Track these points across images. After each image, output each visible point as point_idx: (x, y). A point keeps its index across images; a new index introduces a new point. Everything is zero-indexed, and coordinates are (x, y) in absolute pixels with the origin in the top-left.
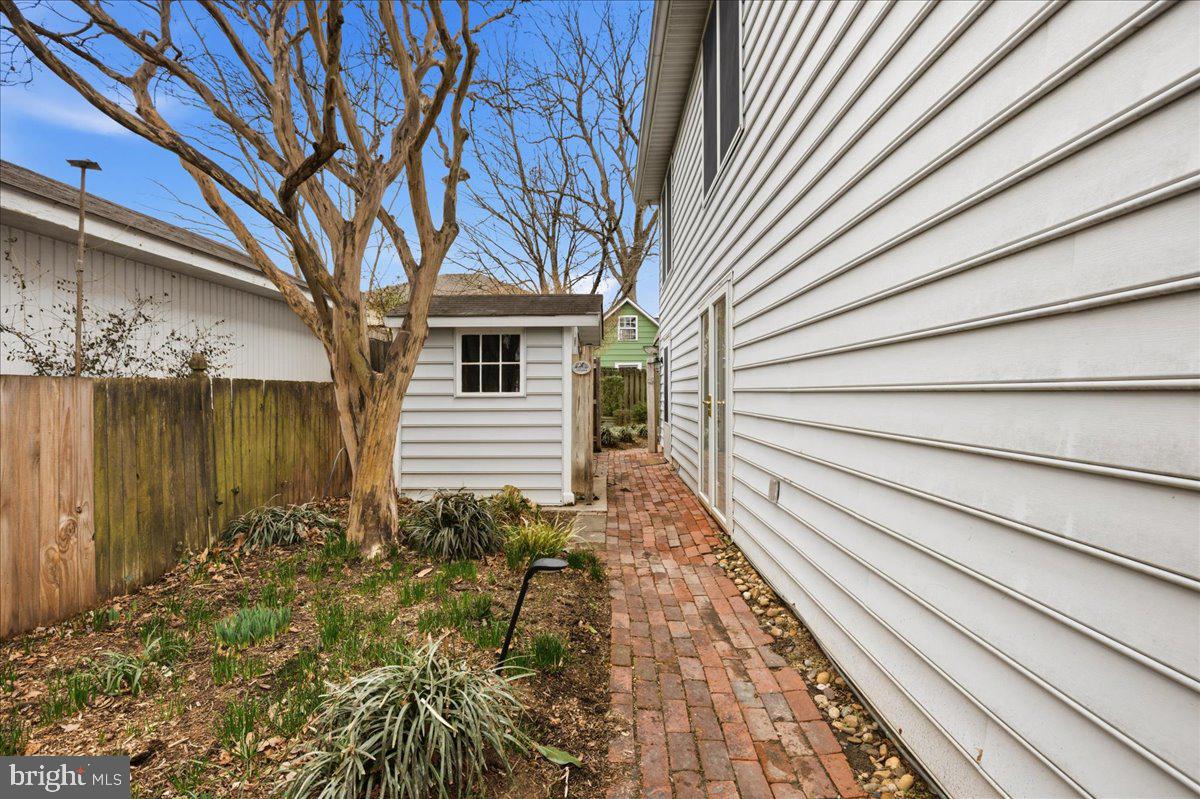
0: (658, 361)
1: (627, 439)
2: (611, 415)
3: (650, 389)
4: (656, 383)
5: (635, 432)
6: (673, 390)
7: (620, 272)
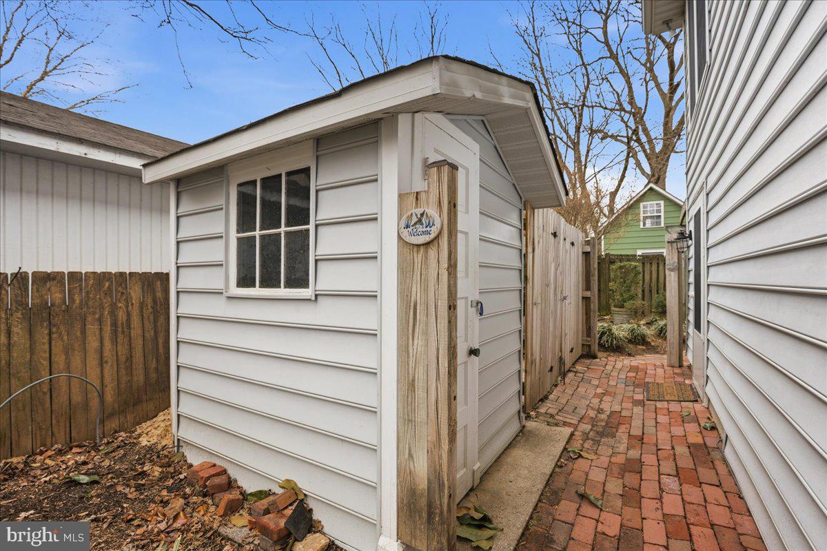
0: (683, 236)
1: (639, 342)
2: (622, 307)
3: (672, 279)
4: (680, 269)
5: (649, 332)
6: (710, 280)
7: (648, 169)
